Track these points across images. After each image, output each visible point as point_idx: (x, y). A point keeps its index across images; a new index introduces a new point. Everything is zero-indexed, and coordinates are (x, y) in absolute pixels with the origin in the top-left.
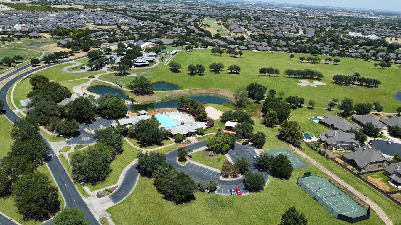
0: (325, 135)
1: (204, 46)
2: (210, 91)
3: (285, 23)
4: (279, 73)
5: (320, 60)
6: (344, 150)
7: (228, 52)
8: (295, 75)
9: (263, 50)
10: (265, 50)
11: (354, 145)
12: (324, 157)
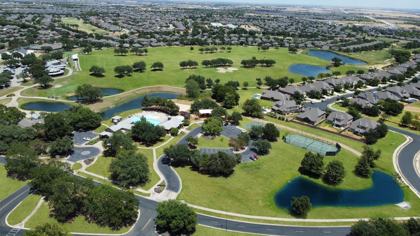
0: (275, 105)
1: (98, 47)
2: (152, 89)
3: (147, 18)
4: (198, 65)
5: (216, 49)
6: (292, 113)
7: (132, 51)
8: (211, 64)
9: (157, 46)
10: (159, 46)
11: (298, 108)
12: (285, 121)
